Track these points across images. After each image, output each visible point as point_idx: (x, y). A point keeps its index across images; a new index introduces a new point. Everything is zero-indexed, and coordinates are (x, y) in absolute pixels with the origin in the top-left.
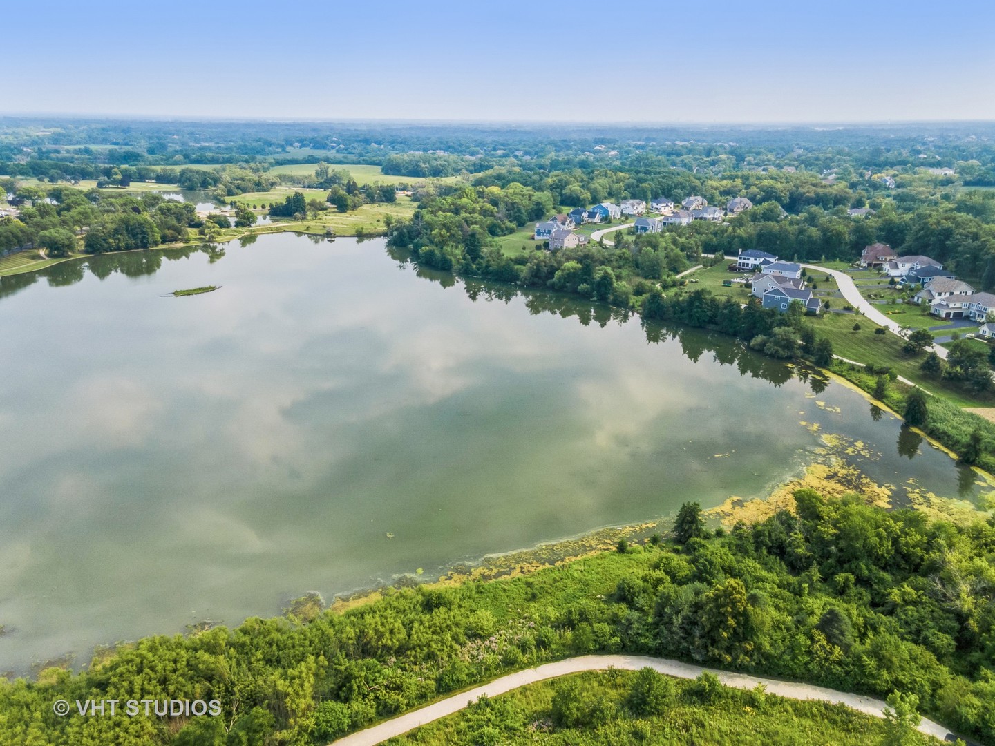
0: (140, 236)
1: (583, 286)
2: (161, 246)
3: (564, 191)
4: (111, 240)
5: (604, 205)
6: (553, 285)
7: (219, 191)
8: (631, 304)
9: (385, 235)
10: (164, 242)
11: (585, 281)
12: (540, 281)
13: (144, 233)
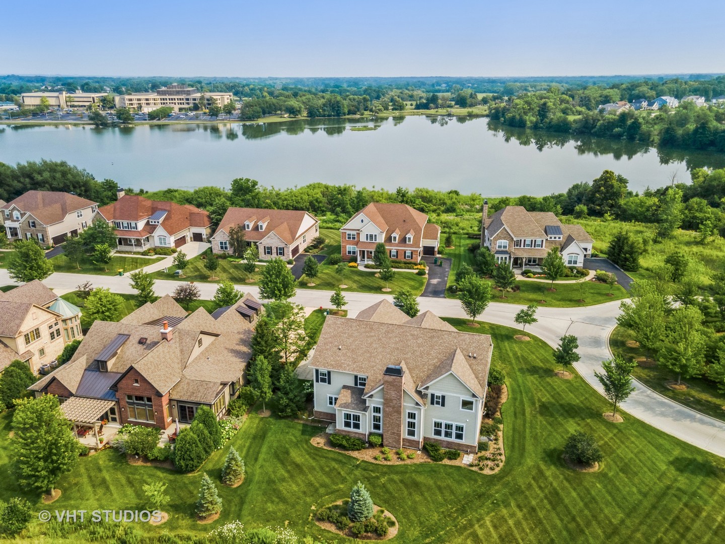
0: (337, 110)
1: (617, 130)
2: (347, 117)
4: (320, 110)
5: (664, 98)
6: (596, 132)
7: (386, 99)
8: (652, 139)
9: (487, 116)
10: (348, 114)
11: (620, 127)
12: (587, 131)
13: (338, 107)
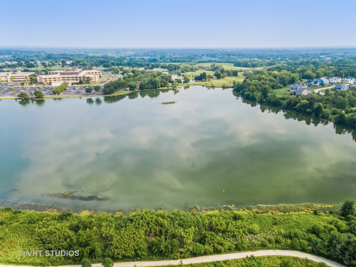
0: (155, 85)
1: (309, 110)
3: (304, 73)
4: (146, 86)
5: (322, 79)
6: (296, 109)
7: (179, 71)
8: (330, 118)
9: (232, 87)
10: (161, 87)
12: (290, 107)
13: (156, 84)
